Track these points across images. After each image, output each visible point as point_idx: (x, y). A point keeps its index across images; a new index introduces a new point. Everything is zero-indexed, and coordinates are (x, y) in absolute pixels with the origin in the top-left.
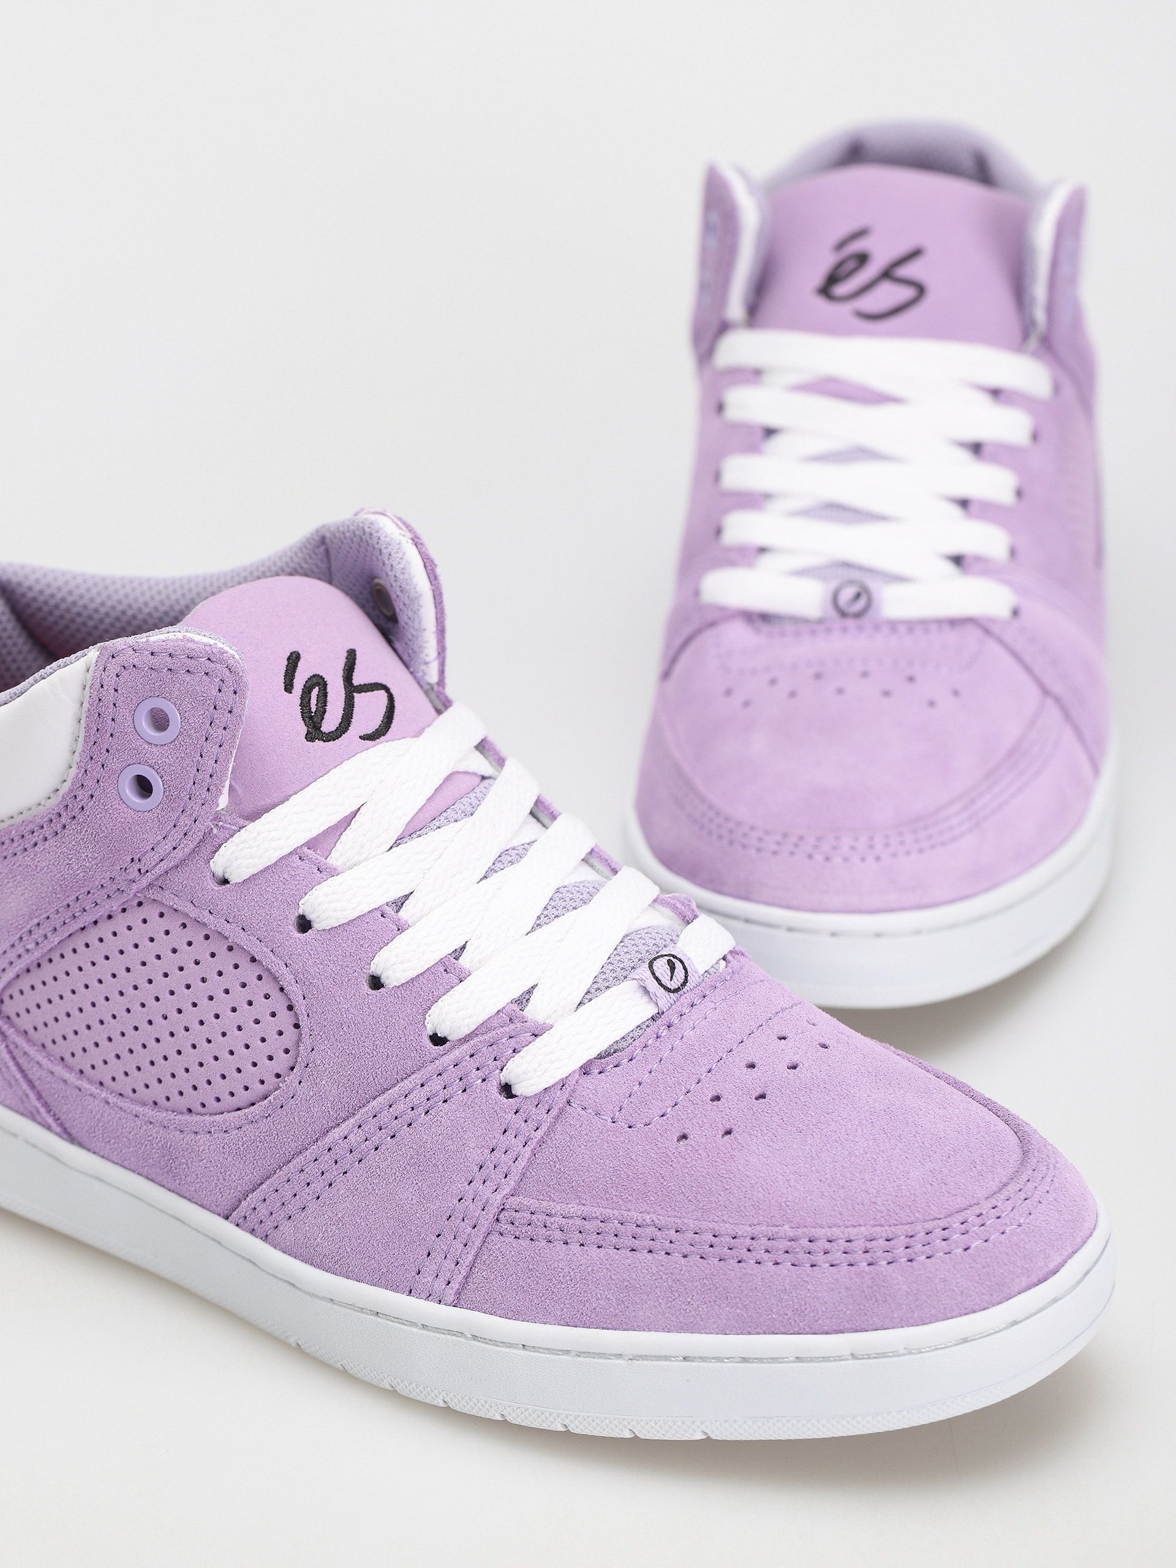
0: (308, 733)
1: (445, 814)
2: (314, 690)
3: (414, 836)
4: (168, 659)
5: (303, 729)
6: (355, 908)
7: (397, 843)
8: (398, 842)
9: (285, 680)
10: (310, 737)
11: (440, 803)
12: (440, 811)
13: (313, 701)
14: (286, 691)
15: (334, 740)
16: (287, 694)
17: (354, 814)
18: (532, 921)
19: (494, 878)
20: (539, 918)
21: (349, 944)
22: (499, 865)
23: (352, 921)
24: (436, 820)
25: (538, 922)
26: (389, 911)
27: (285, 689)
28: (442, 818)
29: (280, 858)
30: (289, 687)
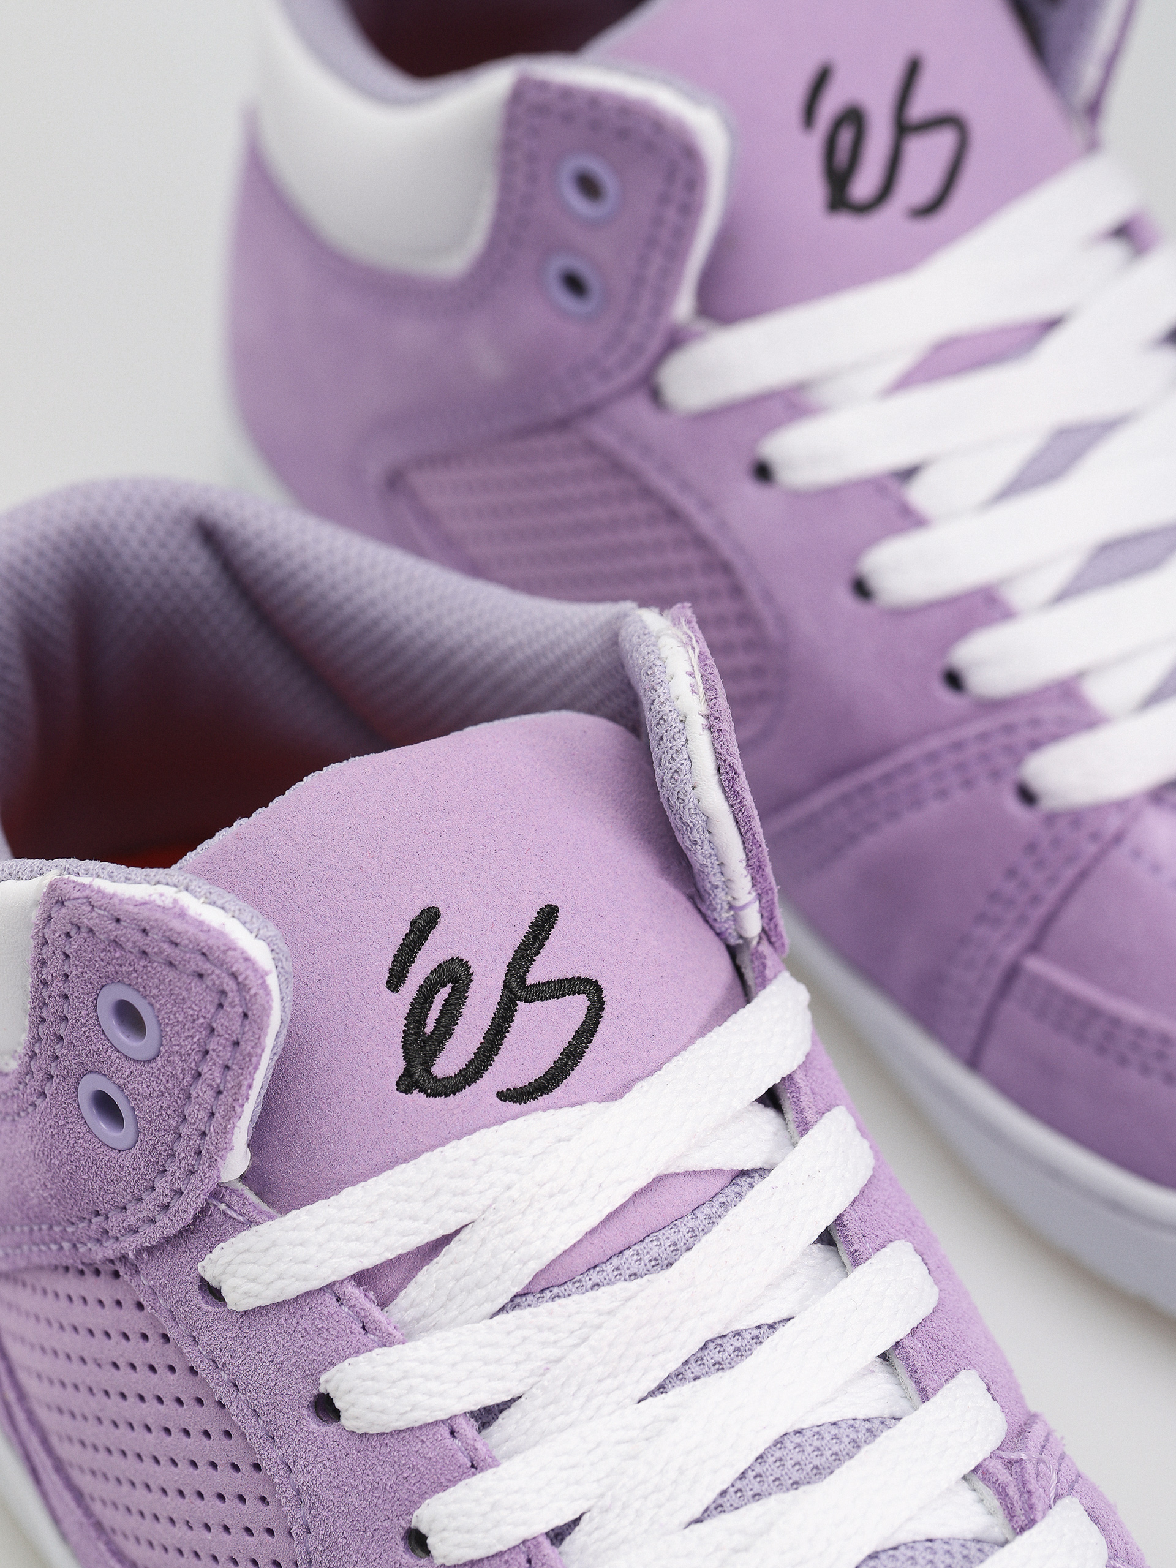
0: (407, 1073)
1: (615, 1261)
2: (442, 990)
3: (548, 1294)
4: (139, 936)
5: (397, 1065)
6: (405, 1413)
7: (516, 1301)
8: (518, 1300)
9: (394, 966)
10: (407, 1083)
11: (613, 1239)
12: (610, 1253)
13: (434, 1013)
14: (389, 988)
15: (447, 1095)
16: (390, 992)
17: (446, 1240)
18: (708, 1497)
19: (675, 1394)
20: (723, 1493)
21: (386, 1470)
22: (696, 1369)
23: (399, 1432)
24: (598, 1269)
25: (720, 1501)
26: (468, 1428)
27: (388, 982)
28: (609, 1268)
29: (307, 1293)
30: (395, 981)
